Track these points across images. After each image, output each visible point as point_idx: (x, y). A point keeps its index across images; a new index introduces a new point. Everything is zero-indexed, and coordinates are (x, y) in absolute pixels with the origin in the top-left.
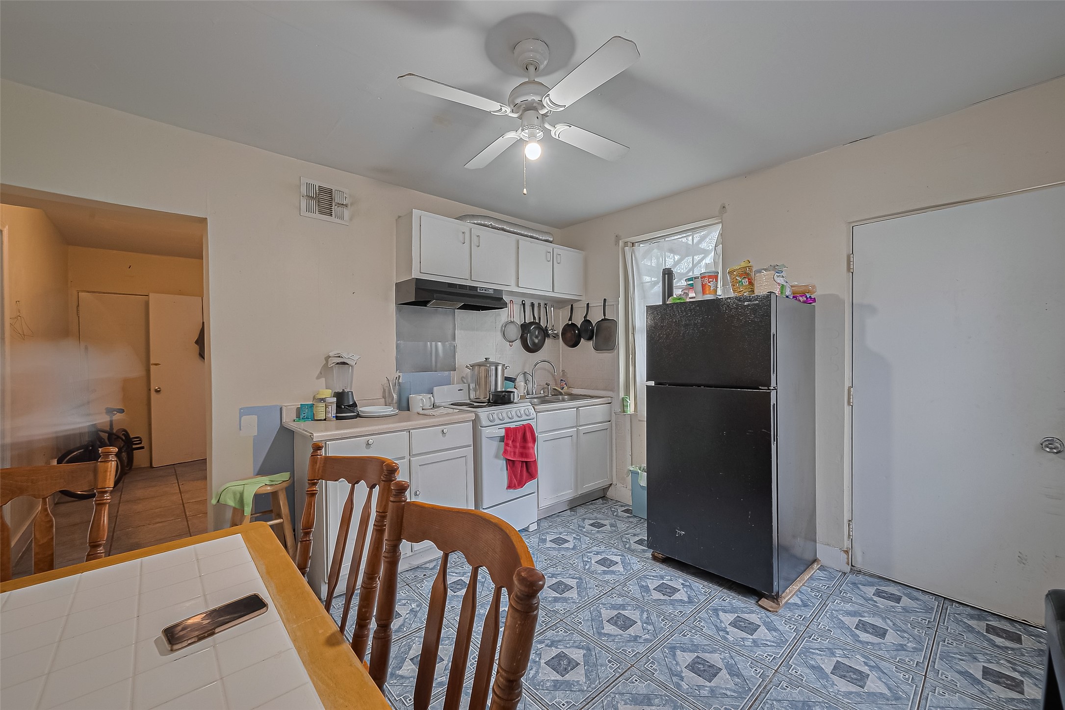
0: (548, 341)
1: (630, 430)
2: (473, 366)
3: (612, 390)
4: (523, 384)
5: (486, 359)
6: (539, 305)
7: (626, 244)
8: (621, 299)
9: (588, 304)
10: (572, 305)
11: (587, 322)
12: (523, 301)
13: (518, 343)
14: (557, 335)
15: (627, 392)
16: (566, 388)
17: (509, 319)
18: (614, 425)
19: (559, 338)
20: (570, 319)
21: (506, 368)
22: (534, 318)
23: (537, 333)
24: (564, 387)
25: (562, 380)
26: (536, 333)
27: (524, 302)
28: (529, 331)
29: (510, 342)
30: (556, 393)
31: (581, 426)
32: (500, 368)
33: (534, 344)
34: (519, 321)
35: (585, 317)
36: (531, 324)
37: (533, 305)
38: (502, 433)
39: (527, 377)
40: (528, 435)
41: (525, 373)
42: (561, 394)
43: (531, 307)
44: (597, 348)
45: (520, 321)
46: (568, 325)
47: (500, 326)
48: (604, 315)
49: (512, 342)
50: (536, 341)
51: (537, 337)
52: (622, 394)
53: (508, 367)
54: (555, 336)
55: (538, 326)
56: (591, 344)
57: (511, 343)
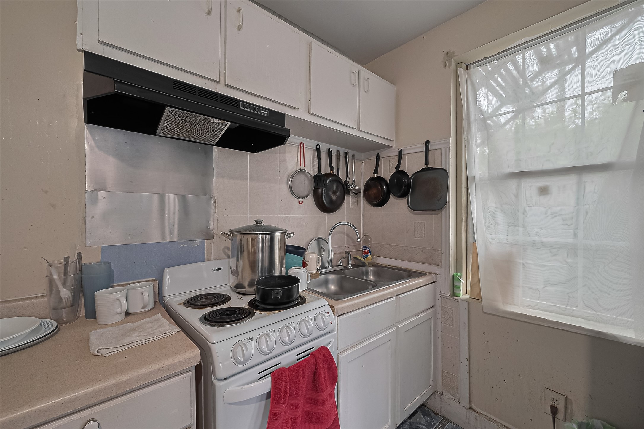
0: (348, 199)
1: (467, 325)
2: (235, 233)
3: (435, 264)
4: (315, 256)
5: (256, 221)
6: (338, 153)
7: (458, 64)
8: (452, 140)
9: (401, 152)
10: (378, 155)
11: (399, 174)
12: (317, 145)
13: (310, 201)
14: (359, 191)
15: (458, 269)
16: (370, 257)
17: (299, 168)
18: (439, 311)
19: (360, 196)
20: (376, 172)
21: (289, 237)
22: (332, 168)
23: (335, 188)
24: (367, 256)
25: (364, 247)
26: (333, 187)
27: (318, 147)
28: (325, 185)
29: (299, 198)
30: (357, 262)
31: (401, 322)
32: (278, 237)
33: (331, 201)
34: (311, 169)
35: (398, 167)
36: (327, 175)
37: (330, 152)
38: (266, 385)
39: (321, 243)
40: (323, 373)
41: (319, 239)
42: (364, 265)
43: (327, 155)
44: (414, 208)
45: (314, 172)
46: (372, 179)
47: (286, 176)
48: (427, 163)
49: (302, 198)
50: (334, 197)
51: (334, 193)
52: (452, 271)
53: (292, 235)
54: (357, 193)
55: (336, 178)
56: (403, 203)
57: (301, 200)
